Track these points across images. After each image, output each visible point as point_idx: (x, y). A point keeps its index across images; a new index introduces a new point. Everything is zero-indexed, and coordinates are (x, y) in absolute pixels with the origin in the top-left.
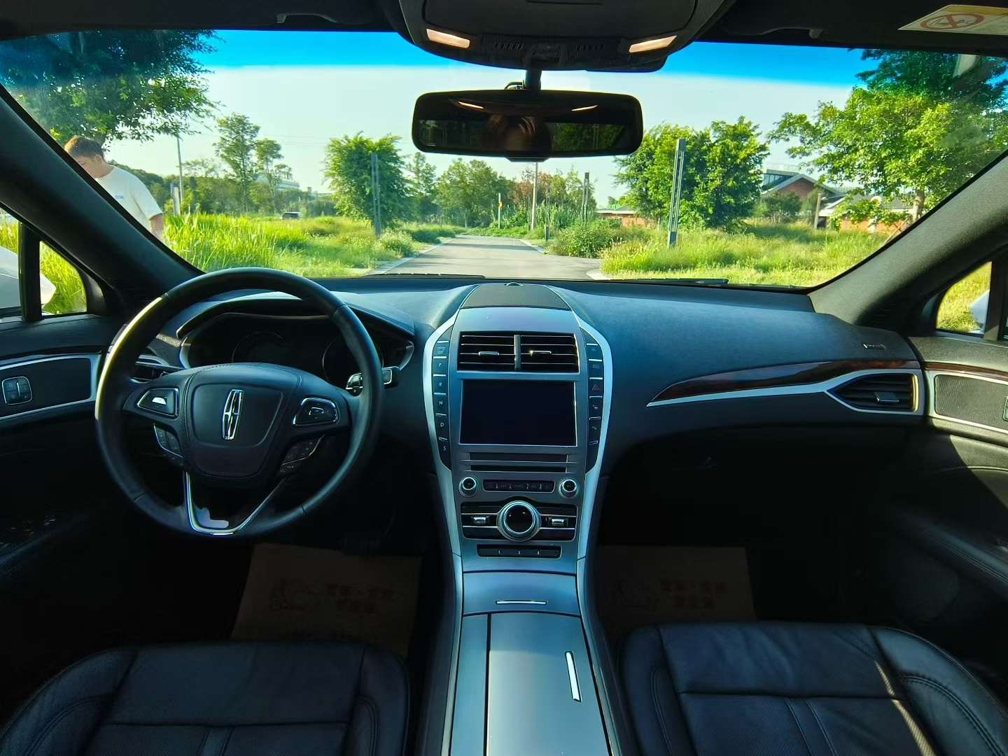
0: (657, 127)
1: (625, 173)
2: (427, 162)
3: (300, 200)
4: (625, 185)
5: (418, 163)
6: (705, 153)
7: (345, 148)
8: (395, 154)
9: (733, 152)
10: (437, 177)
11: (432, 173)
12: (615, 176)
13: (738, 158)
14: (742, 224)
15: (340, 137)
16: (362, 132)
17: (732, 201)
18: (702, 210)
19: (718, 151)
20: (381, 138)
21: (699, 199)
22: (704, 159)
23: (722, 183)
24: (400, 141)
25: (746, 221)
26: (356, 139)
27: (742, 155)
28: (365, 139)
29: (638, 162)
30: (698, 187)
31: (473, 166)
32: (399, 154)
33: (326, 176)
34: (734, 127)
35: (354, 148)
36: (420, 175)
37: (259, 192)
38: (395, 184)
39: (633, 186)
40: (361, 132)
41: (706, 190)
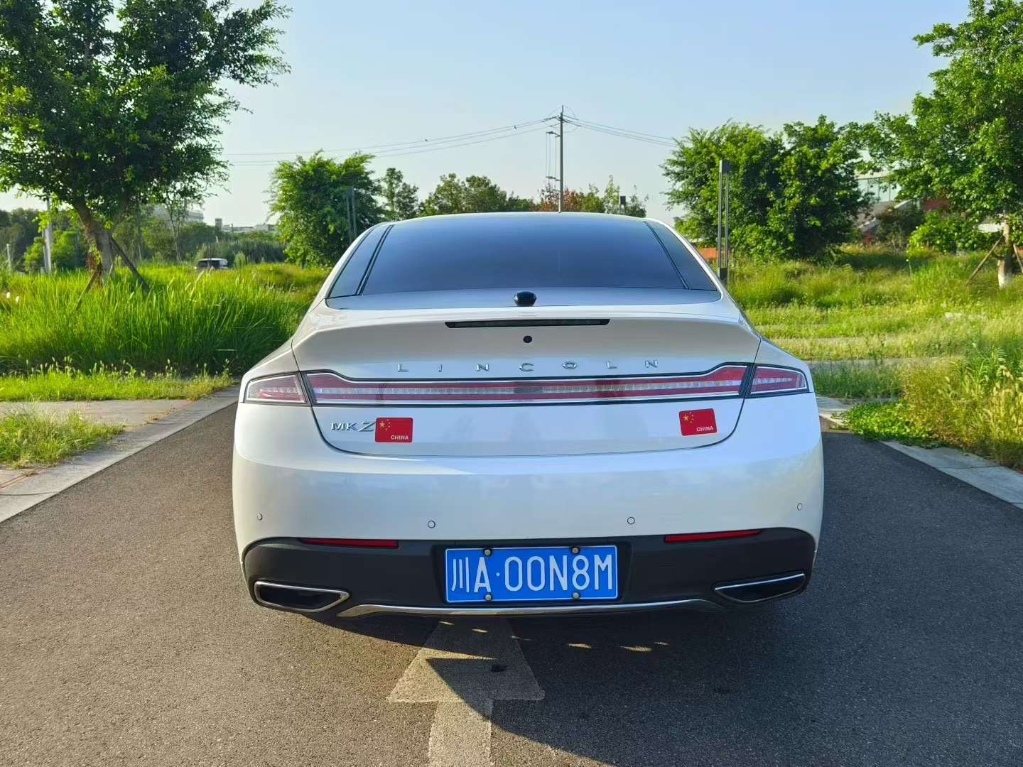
0: (721, 127)
1: (681, 189)
2: (404, 180)
3: (217, 241)
4: (682, 205)
5: (391, 184)
6: (778, 163)
7: (299, 173)
8: (366, 178)
9: (813, 162)
10: (419, 203)
11: (412, 196)
12: (668, 194)
13: (820, 169)
14: (838, 252)
15: (291, 159)
16: (321, 151)
17: (818, 223)
18: (780, 236)
19: (793, 162)
20: (347, 157)
21: (774, 223)
22: (776, 172)
23: (803, 201)
24: (372, 160)
25: (841, 248)
26: (313, 160)
27: (824, 165)
28: (325, 160)
29: (697, 175)
30: (772, 207)
31: (472, 185)
32: (372, 177)
33: (273, 210)
34: (813, 129)
35: (311, 173)
36: (395, 199)
37: (155, 230)
38: (366, 217)
39: (693, 207)
40: (319, 152)
41: (782, 210)
